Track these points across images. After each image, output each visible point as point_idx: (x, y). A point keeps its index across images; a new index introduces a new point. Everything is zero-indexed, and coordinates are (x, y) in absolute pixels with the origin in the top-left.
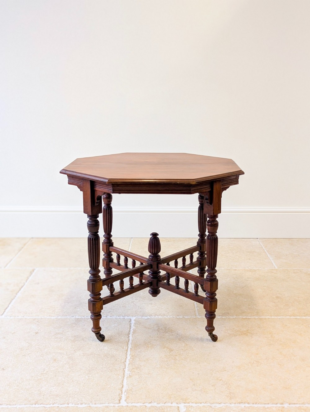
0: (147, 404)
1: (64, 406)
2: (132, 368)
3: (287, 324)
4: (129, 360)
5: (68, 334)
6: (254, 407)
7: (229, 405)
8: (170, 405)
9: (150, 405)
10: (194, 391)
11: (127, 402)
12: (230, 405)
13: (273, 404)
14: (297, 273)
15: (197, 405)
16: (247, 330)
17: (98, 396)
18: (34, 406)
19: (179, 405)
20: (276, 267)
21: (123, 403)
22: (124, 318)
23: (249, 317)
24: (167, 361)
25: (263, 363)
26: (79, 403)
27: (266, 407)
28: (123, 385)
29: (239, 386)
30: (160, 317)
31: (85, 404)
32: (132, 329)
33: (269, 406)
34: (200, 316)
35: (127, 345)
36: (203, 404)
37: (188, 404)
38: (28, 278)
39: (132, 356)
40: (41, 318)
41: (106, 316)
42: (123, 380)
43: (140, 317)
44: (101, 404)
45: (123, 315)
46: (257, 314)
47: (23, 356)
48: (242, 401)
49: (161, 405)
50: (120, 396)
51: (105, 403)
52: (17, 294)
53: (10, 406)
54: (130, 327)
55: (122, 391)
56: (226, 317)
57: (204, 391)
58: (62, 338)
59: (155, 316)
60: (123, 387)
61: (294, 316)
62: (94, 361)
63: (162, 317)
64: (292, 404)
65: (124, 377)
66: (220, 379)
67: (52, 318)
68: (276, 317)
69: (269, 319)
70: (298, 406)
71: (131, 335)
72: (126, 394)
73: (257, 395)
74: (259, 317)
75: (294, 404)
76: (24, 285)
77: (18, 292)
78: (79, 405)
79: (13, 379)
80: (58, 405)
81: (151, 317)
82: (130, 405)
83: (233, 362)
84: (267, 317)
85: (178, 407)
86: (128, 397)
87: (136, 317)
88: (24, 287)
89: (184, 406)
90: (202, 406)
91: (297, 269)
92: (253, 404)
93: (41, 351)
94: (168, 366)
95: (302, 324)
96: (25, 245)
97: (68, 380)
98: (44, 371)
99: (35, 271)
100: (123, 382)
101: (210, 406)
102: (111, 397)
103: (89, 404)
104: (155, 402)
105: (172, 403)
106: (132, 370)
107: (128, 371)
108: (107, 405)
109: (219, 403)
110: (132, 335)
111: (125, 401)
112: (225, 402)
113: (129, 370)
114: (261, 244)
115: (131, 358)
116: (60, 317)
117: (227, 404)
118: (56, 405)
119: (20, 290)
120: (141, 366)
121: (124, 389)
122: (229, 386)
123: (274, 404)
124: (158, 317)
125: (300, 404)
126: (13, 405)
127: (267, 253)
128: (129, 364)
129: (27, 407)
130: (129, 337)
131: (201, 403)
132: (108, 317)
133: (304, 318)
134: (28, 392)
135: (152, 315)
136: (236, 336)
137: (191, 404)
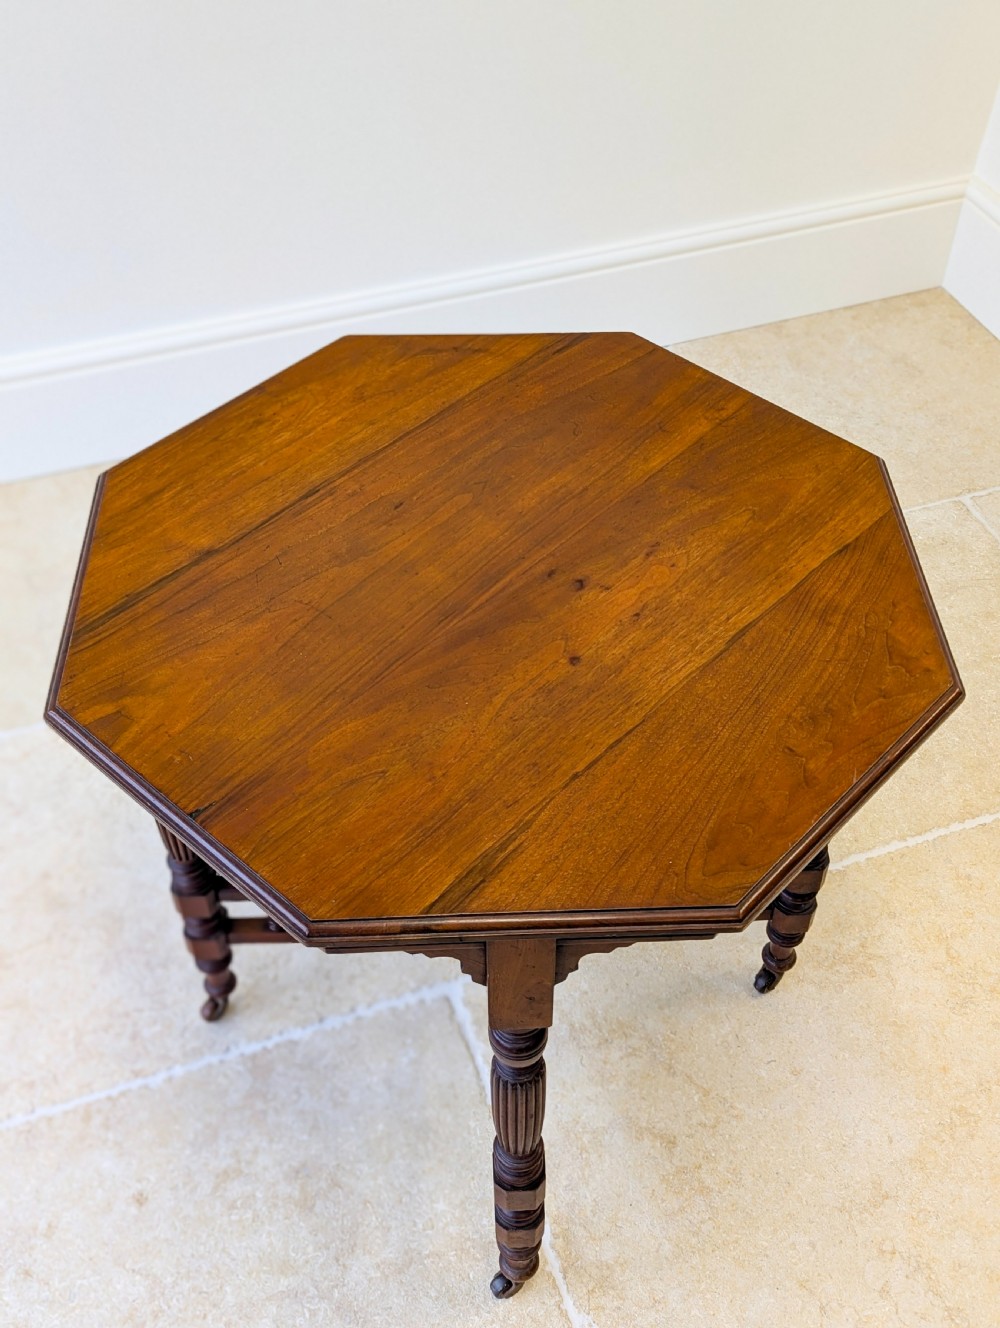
2: (585, 1291)
3: (968, 870)
4: (553, 1247)
5: (266, 1169)
16: (863, 945)
22: (420, 999)
24: (682, 1210)
25: (980, 1112)
29: (960, 1266)
40: (109, 1098)
54: (466, 1045)
58: (254, 1196)
61: (972, 817)
62: (437, 1298)
66: (887, 1247)
67: (152, 1082)
68: (919, 839)
83: (890, 1140)
93: (215, 1306)
94: (697, 1234)
107: (579, 1312)
116: (179, 1070)
120: (608, 1267)
132: (358, 1010)
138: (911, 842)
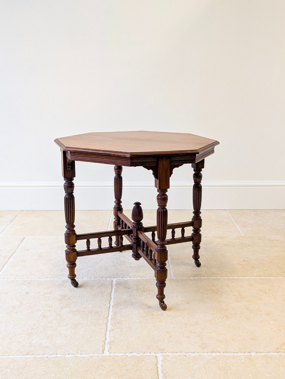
0: (127, 354)
1: (53, 356)
2: (114, 323)
3: (253, 284)
4: (111, 316)
5: (56, 294)
6: (224, 355)
7: (201, 354)
8: (149, 354)
9: (131, 355)
10: (170, 342)
11: (110, 353)
12: (203, 354)
13: (241, 353)
14: (262, 239)
15: (173, 354)
16: (217, 289)
17: (83, 347)
18: (25, 356)
19: (157, 355)
20: (242, 234)
21: (106, 353)
22: (106, 280)
23: (219, 278)
24: (145, 316)
25: (232, 317)
26: (66, 353)
27: (235, 356)
28: (106, 338)
29: (210, 338)
30: (139, 278)
31: (72, 354)
32: (113, 289)
33: (238, 354)
34: (175, 277)
35: (110, 303)
36: (178, 354)
37: (165, 354)
38: (19, 245)
39: (114, 313)
40: (31, 280)
41: (90, 278)
42: (106, 333)
43: (121, 278)
44: (86, 354)
45: (106, 277)
46: (226, 275)
47: (15, 313)
48: (213, 350)
49: (141, 354)
50: (104, 347)
51: (89, 354)
52: (9, 259)
53: (4, 357)
54: (112, 287)
55: (105, 343)
56: (198, 278)
57: (180, 342)
58: (51, 297)
59: (134, 278)
60: (106, 339)
61: (259, 277)
62: (79, 317)
63: (140, 278)
64: (259, 353)
65: (107, 331)
66: (194, 331)
67: (41, 280)
68: (242, 278)
69: (236, 279)
70: (264, 354)
71: (112, 294)
72: (108, 345)
73: (227, 345)
74: (228, 278)
75: (261, 352)
76: (16, 251)
77: (10, 257)
78: (67, 355)
79: (6, 333)
80: (48, 356)
81: (131, 278)
82: (112, 355)
83: (205, 317)
84: (235, 278)
85: (156, 356)
86: (110, 348)
87: (117, 278)
88: (16, 253)
89: (162, 355)
90: (178, 355)
91: (261, 236)
92: (223, 353)
93: (32, 309)
94: (147, 320)
95: (267, 284)
96: (16, 217)
97: (56, 334)
98: (34, 326)
99: (25, 239)
100: (106, 335)
101: (185, 355)
102: (96, 348)
103: (75, 354)
104: (135, 352)
105: (150, 353)
106: (114, 325)
108: (92, 355)
109: (193, 352)
110: (114, 294)
111: (108, 351)
112: (198, 352)
113: (111, 325)
114: (229, 215)
115: (112, 314)
116: (48, 279)
117: (199, 354)
118: (46, 356)
119: (12, 255)
120: (122, 321)
121: (107, 342)
122: (201, 338)
123: (243, 353)
124: (137, 278)
125: (266, 353)
126: (7, 356)
127: (234, 222)
128: (111, 319)
129: (19, 357)
130: (111, 296)
131: (176, 353)
132: (92, 279)
133: (269, 278)
134: (20, 344)
135: (132, 277)
136: (208, 294)
137: (167, 354)
138: (240, 278)
